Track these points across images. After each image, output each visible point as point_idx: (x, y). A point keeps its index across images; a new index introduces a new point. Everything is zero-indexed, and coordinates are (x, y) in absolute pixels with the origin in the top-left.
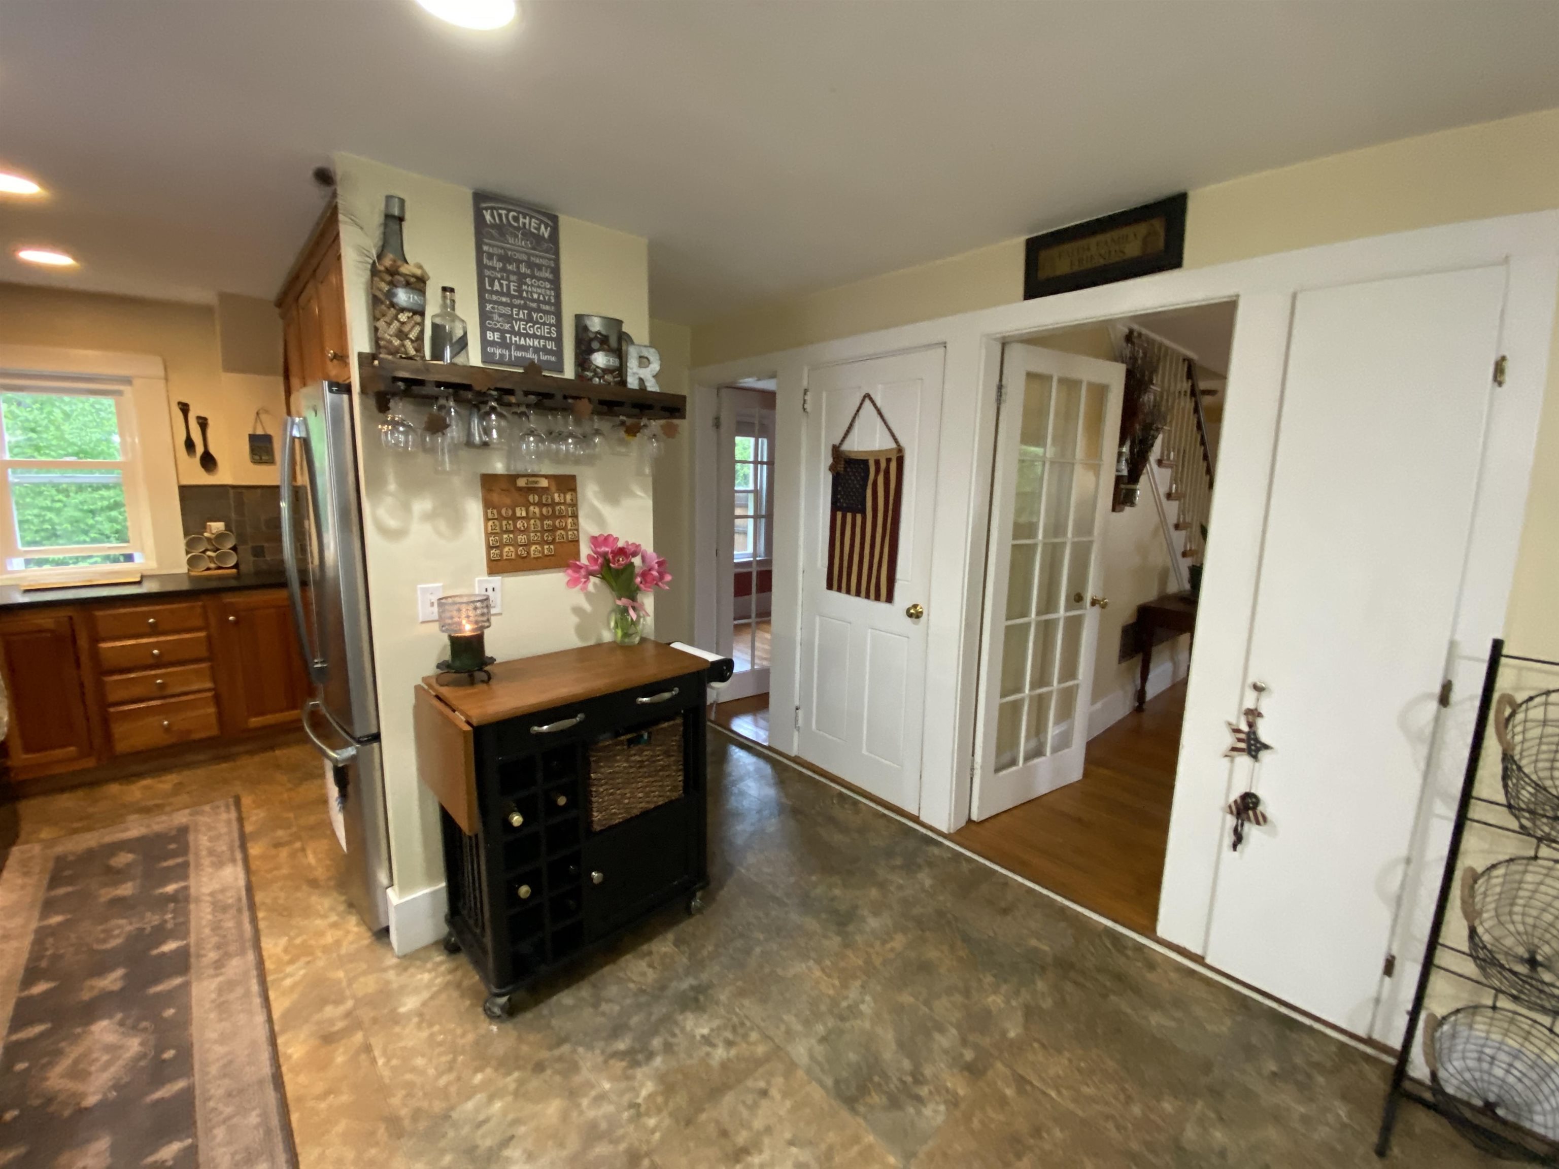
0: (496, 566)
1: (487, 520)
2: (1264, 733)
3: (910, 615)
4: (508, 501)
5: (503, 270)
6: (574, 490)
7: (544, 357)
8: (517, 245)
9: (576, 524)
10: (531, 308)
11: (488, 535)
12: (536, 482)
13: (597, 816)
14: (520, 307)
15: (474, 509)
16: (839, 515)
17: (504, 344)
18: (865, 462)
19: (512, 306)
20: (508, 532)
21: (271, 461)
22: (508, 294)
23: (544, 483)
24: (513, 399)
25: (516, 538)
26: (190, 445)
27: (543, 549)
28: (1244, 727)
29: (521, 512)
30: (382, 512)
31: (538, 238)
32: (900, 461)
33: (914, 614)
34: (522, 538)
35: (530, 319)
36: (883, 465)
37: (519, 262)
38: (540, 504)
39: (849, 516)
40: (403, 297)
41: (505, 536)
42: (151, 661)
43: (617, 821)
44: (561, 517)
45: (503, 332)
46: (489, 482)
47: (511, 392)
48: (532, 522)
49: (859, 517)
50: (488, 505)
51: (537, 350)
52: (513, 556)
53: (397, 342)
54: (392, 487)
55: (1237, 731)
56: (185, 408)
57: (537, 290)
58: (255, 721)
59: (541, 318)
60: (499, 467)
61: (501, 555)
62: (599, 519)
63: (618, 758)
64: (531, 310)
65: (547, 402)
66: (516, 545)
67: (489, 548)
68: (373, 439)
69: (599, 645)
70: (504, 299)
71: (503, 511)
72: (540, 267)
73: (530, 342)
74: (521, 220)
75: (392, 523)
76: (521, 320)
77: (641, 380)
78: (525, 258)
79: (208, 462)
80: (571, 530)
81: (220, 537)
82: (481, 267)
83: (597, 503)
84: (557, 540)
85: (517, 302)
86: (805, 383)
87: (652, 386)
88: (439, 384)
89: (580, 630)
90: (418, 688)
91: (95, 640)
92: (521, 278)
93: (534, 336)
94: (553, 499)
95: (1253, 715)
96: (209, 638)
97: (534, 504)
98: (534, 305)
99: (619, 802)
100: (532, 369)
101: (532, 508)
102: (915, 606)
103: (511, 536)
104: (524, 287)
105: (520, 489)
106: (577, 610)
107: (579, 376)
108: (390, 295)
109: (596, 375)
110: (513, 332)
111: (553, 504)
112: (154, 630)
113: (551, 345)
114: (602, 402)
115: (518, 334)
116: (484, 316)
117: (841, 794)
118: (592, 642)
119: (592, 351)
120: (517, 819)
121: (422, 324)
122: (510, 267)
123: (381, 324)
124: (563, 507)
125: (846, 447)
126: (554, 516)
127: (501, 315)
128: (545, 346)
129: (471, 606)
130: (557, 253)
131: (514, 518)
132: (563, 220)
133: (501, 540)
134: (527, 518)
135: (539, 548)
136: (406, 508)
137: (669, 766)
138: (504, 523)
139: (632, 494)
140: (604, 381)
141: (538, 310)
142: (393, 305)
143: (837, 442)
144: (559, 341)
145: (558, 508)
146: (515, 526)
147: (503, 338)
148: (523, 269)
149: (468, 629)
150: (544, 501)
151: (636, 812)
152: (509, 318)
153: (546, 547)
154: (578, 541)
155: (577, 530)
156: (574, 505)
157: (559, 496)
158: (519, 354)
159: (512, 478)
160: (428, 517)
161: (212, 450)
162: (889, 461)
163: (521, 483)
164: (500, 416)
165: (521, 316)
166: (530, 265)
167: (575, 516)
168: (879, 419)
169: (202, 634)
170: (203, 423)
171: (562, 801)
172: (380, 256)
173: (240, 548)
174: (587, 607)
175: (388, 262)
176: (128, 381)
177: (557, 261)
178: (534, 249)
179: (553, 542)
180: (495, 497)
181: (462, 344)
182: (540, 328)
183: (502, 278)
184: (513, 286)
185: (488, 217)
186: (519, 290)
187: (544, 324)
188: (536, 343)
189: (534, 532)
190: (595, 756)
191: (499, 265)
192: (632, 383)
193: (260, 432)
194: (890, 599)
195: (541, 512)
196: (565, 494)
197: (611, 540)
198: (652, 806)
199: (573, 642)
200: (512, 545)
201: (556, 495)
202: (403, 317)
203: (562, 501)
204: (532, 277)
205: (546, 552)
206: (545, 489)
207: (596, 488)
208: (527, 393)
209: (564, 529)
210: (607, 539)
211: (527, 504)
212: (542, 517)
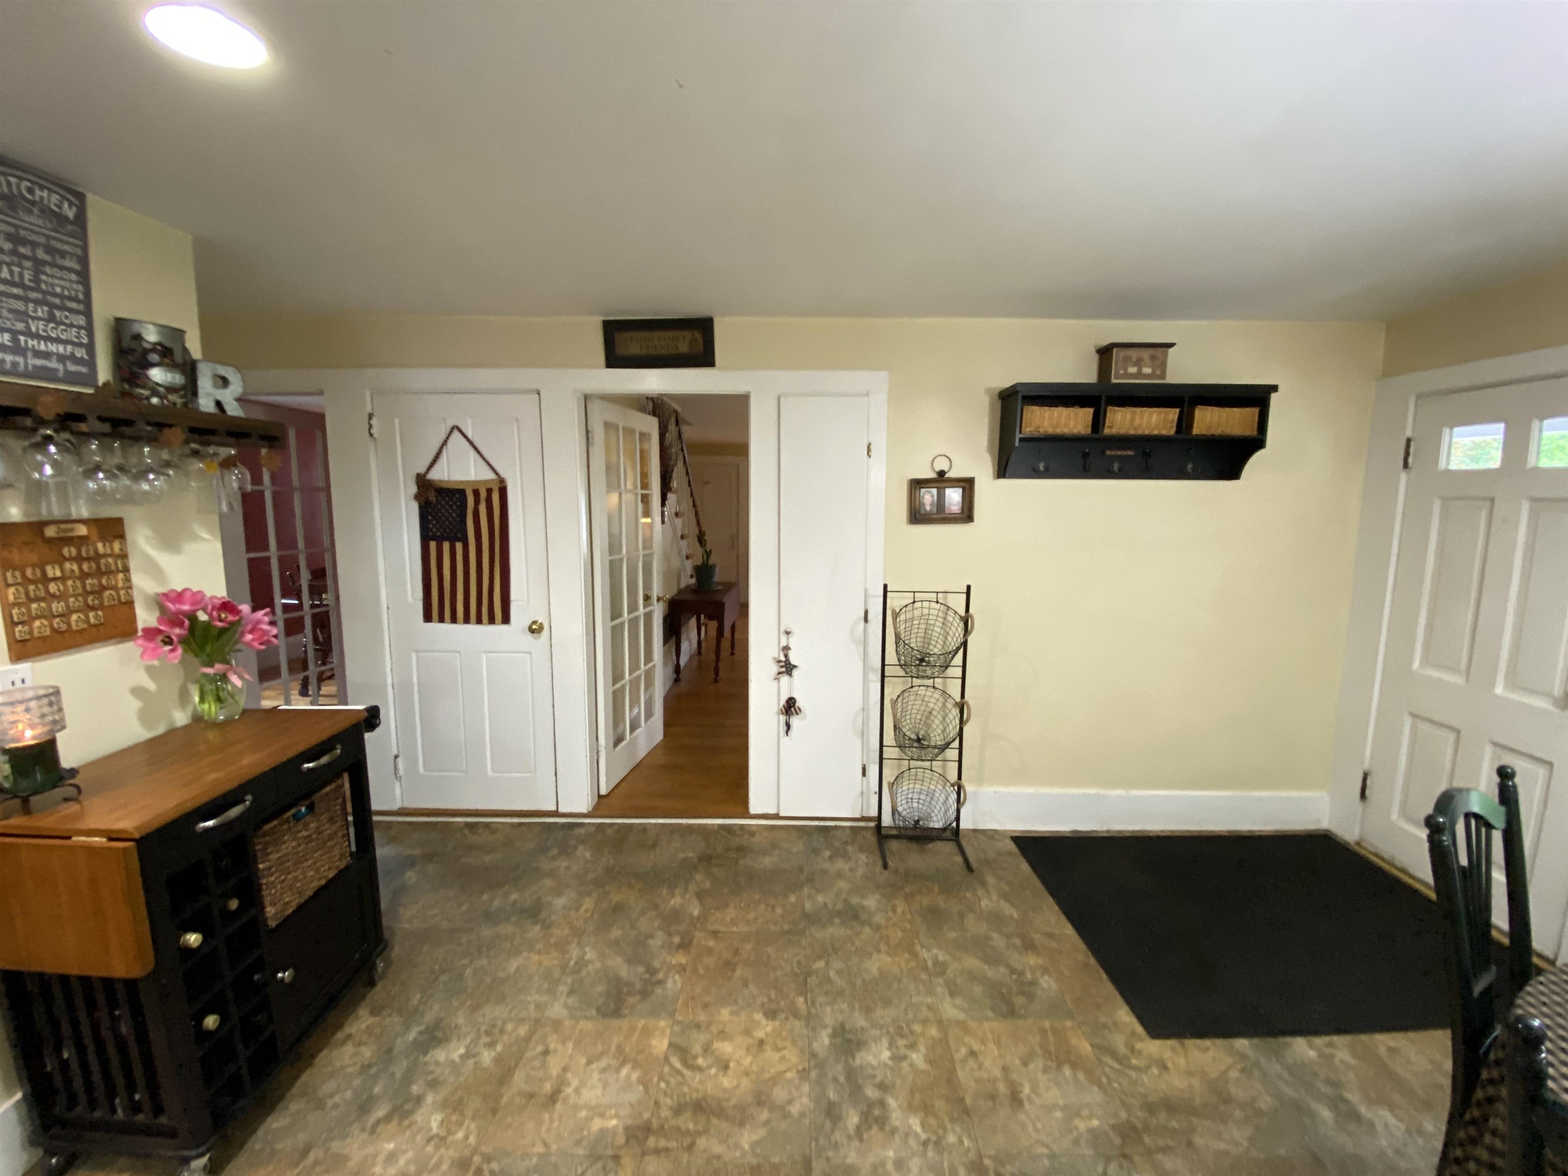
0: (23, 649)
1: (7, 586)
2: (793, 661)
3: (531, 632)
4: (34, 558)
5: (13, 251)
6: (122, 536)
7: (72, 368)
8: (33, 223)
9: (128, 580)
10: (52, 304)
11: (9, 606)
12: (72, 530)
13: (270, 911)
14: (37, 302)
16: (433, 545)
17: (20, 349)
18: (462, 492)
19: (27, 300)
20: (38, 599)
22: (25, 285)
23: (82, 530)
24: (83, 427)
25: (50, 607)
27: (87, 617)
28: (783, 658)
29: (53, 571)
31: (61, 219)
32: (503, 492)
33: (535, 629)
34: (57, 607)
35: (51, 318)
36: (483, 495)
37: (34, 245)
38: (79, 559)
39: (446, 546)
41: (34, 606)
43: (291, 911)
44: (109, 573)
45: (14, 333)
47: (81, 418)
48: (70, 583)
49: (459, 546)
50: (6, 565)
51: (62, 358)
52: (48, 633)
55: (780, 661)
57: (60, 283)
59: (66, 317)
60: (17, 513)
61: (31, 632)
62: (156, 571)
63: (286, 838)
64: (52, 306)
66: (50, 615)
67: (8, 624)
69: (172, 733)
70: (15, 291)
71: (29, 572)
72: (63, 254)
73: (53, 348)
74: (38, 192)
76: (39, 319)
77: (219, 404)
78: (42, 240)
80: (122, 588)
83: (152, 552)
84: (106, 603)
85: (34, 295)
86: (368, 407)
87: (233, 410)
89: (144, 717)
92: (38, 265)
93: (58, 340)
94: (96, 550)
95: (786, 649)
97: (71, 559)
98: (57, 301)
99: (291, 888)
101: (67, 565)
102: (537, 623)
103: (43, 604)
104: (43, 277)
105: (50, 541)
106: (138, 692)
109: (155, 393)
110: (29, 334)
111: (97, 557)
113: (80, 353)
115: (37, 336)
118: (161, 730)
119: (146, 365)
120: (193, 939)
122: (22, 250)
124: (110, 560)
125: (433, 476)
126: (99, 573)
127: (11, 311)
128: (73, 354)
129: (45, 701)
130: (84, 238)
131: (45, 580)
132: (90, 198)
133: (29, 610)
134: (63, 579)
135: (82, 617)
137: (335, 833)
138: (31, 588)
139: (196, 538)
140: (168, 401)
141: (62, 308)
143: (422, 470)
144: (90, 348)
145: (103, 561)
146: (47, 591)
147: (15, 340)
148: (41, 254)
149: (29, 736)
150: (84, 554)
151: (309, 893)
152: (23, 316)
153: (91, 614)
154: (132, 602)
155: (130, 588)
156: (124, 556)
157: (104, 546)
158: (39, 362)
159: (35, 527)
162: (489, 491)
163: (50, 532)
165: (40, 314)
166: (49, 250)
167: (126, 570)
168: (472, 453)
171: (234, 904)
174: (151, 686)
177: (85, 248)
178: (56, 231)
179: (101, 607)
180: (14, 555)
182: (66, 331)
183: (13, 264)
184: (27, 275)
186: (36, 280)
187: (72, 325)
188: (61, 349)
189: (73, 596)
190: (259, 843)
191: (8, 247)
192: (206, 404)
194: (506, 620)
195: (81, 569)
196: (111, 542)
197: (188, 595)
198: (323, 882)
199: (137, 733)
200: (45, 617)
201: (100, 546)
203: (109, 551)
204: (53, 265)
205: (92, 620)
206: (83, 539)
207: (149, 533)
208: (101, 419)
209: (115, 588)
210: (179, 597)
211: (61, 560)
212: (84, 576)
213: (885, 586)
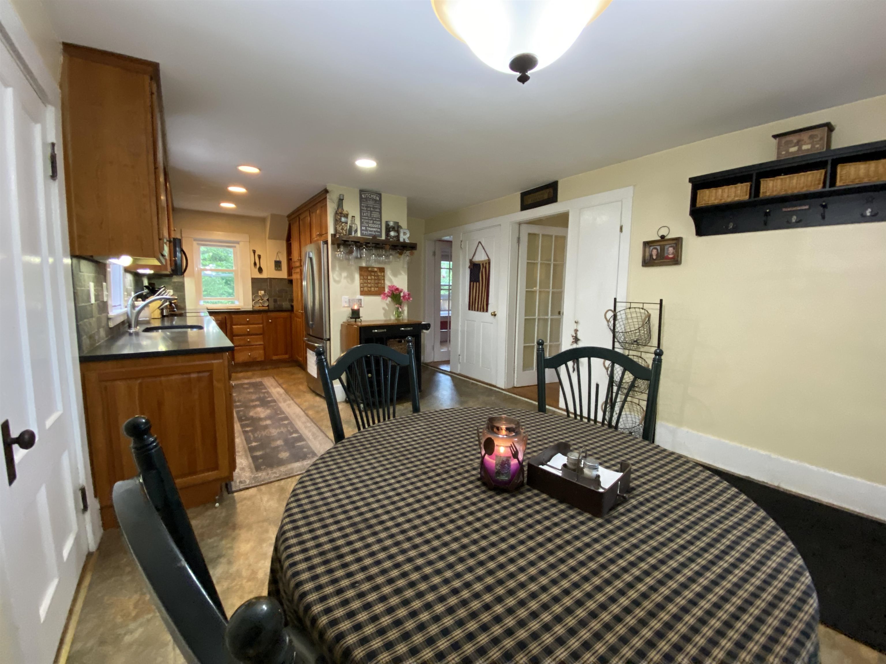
0: (363, 293)
1: (360, 279)
2: (579, 336)
3: (492, 315)
4: (366, 274)
5: (366, 210)
6: (384, 272)
7: (377, 233)
8: (371, 203)
9: (384, 282)
10: (374, 220)
11: (361, 284)
12: (374, 269)
14: (370, 220)
15: (357, 277)
16: (472, 283)
17: (366, 230)
18: (479, 265)
20: (366, 283)
21: (281, 270)
22: (368, 217)
23: (376, 270)
24: (369, 245)
26: (255, 264)
28: (575, 335)
29: (369, 278)
30: (335, 276)
31: (376, 201)
32: (489, 263)
33: (494, 315)
34: (369, 285)
35: (373, 223)
36: (485, 265)
37: (371, 207)
38: (375, 276)
39: (475, 283)
40: (343, 219)
42: (246, 333)
44: (380, 280)
45: (366, 227)
46: (361, 269)
47: (369, 243)
48: (372, 281)
49: (478, 283)
50: (361, 275)
51: (375, 232)
52: (367, 290)
53: (341, 231)
54: (337, 269)
55: (573, 336)
56: (254, 252)
57: (375, 215)
58: (275, 358)
59: (376, 222)
60: (364, 265)
61: (364, 290)
62: (391, 281)
64: (373, 220)
65: (378, 246)
66: (367, 287)
67: (361, 287)
68: (334, 256)
69: (390, 320)
70: (366, 218)
71: (365, 277)
72: (376, 208)
74: (372, 197)
75: (337, 279)
76: (371, 223)
77: (404, 239)
78: (372, 206)
79: (260, 270)
80: (383, 284)
81: (264, 295)
82: (361, 210)
83: (390, 276)
85: (370, 218)
86: (461, 239)
87: (407, 241)
88: (352, 241)
89: (385, 317)
90: (342, 325)
91: (232, 324)
92: (371, 211)
93: (374, 228)
95: (576, 331)
96: (263, 327)
97: (373, 276)
100: (374, 237)
102: (494, 312)
103: (367, 285)
105: (369, 271)
106: (384, 309)
107: (386, 238)
108: (340, 219)
109: (391, 238)
110: (369, 227)
111: (378, 276)
112: (248, 323)
113: (379, 230)
114: (393, 246)
115: (370, 227)
116: (361, 223)
117: (473, 383)
118: (388, 319)
119: (390, 231)
121: (347, 226)
122: (368, 209)
123: (338, 226)
124: (381, 277)
125: (474, 260)
126: (378, 279)
127: (366, 222)
128: (377, 230)
129: (357, 302)
130: (381, 204)
131: (367, 279)
132: (383, 195)
133: (364, 285)
134: (371, 279)
135: (374, 289)
136: (341, 275)
138: (365, 280)
139: (401, 274)
140: (393, 240)
141: (376, 220)
142: (341, 221)
143: (471, 258)
144: (381, 229)
146: (368, 282)
147: (366, 229)
148: (372, 209)
149: (356, 307)
152: (368, 223)
153: (376, 288)
154: (385, 287)
155: (385, 284)
156: (384, 276)
158: (371, 233)
159: (367, 268)
160: (345, 278)
161: (262, 266)
162: (486, 263)
163: (370, 269)
164: (366, 250)
166: (374, 208)
167: (384, 280)
168: (483, 250)
169: (261, 326)
170: (259, 257)
172: (338, 209)
173: (270, 299)
174: (387, 308)
175: (340, 211)
176: (238, 243)
177: (381, 206)
178: (375, 203)
179: (378, 287)
180: (363, 273)
181: (356, 231)
183: (366, 213)
184: (369, 214)
185: (363, 196)
186: (371, 215)
187: (377, 224)
189: (373, 284)
190: (389, 343)
191: (365, 209)
192: (401, 240)
193: (278, 260)
194: (487, 311)
196: (381, 273)
201: (379, 273)
202: (343, 225)
203: (381, 275)
204: (374, 211)
205: (376, 290)
206: (376, 271)
207: (390, 272)
208: (373, 243)
209: (381, 283)
210: (393, 286)
211: (371, 275)
212: (375, 279)
213: (615, 299)
